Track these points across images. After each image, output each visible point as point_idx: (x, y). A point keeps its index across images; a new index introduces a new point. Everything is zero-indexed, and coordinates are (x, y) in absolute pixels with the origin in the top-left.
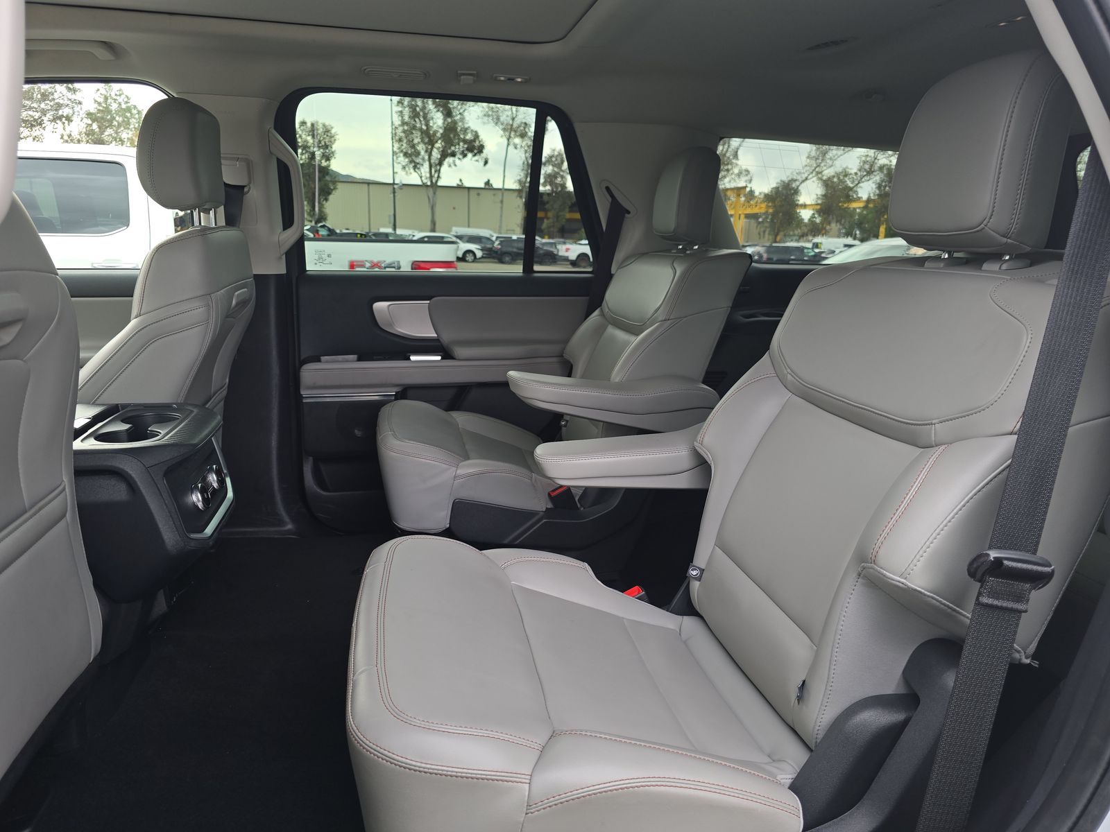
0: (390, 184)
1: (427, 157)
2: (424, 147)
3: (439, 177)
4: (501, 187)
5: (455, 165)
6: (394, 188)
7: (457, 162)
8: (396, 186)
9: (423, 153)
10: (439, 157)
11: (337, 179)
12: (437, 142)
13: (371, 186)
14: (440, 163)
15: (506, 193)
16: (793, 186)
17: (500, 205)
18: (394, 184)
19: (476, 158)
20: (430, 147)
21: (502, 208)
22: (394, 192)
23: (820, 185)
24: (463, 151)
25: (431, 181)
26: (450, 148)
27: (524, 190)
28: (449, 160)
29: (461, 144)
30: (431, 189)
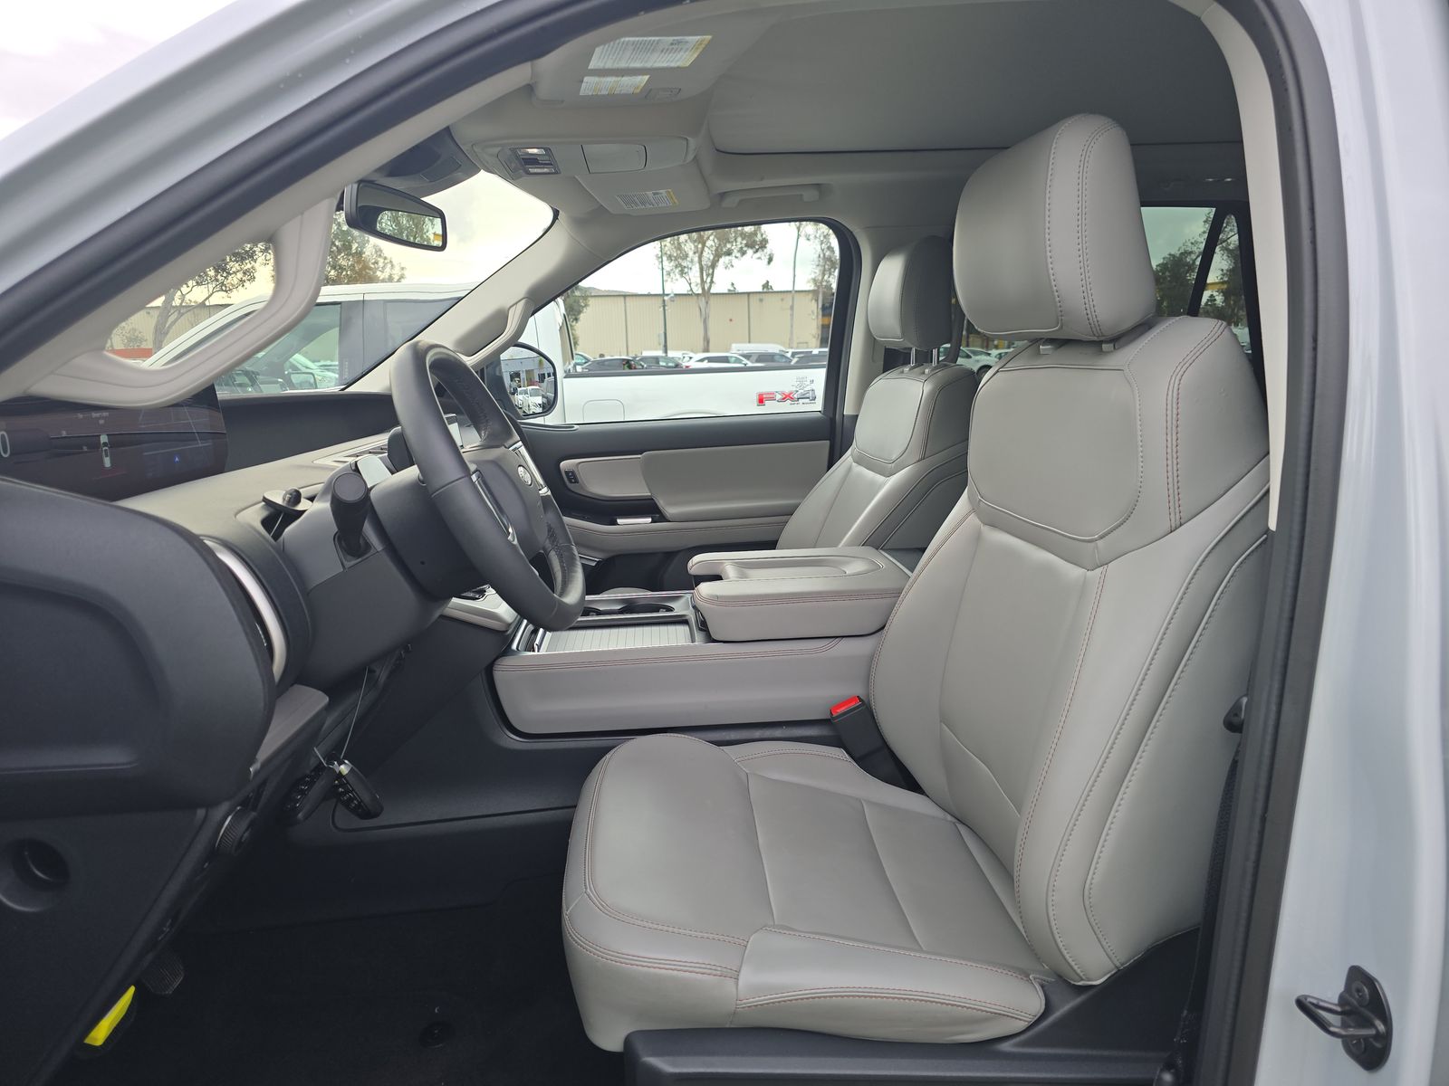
0: (659, 295)
1: (696, 259)
2: (693, 247)
3: (712, 282)
4: (791, 289)
5: (732, 266)
6: (664, 301)
7: (735, 262)
8: (666, 298)
9: (691, 254)
10: (712, 257)
11: (588, 294)
12: (708, 238)
13: (628, 299)
14: (713, 266)
15: (797, 296)
16: (1188, 260)
17: (789, 312)
18: (664, 295)
19: (758, 254)
20: (700, 246)
21: (792, 315)
22: (664, 306)
23: (1225, 257)
24: (742, 248)
25: (703, 289)
26: (725, 246)
27: (821, 290)
28: (724, 260)
29: (739, 239)
30: (703, 299)
